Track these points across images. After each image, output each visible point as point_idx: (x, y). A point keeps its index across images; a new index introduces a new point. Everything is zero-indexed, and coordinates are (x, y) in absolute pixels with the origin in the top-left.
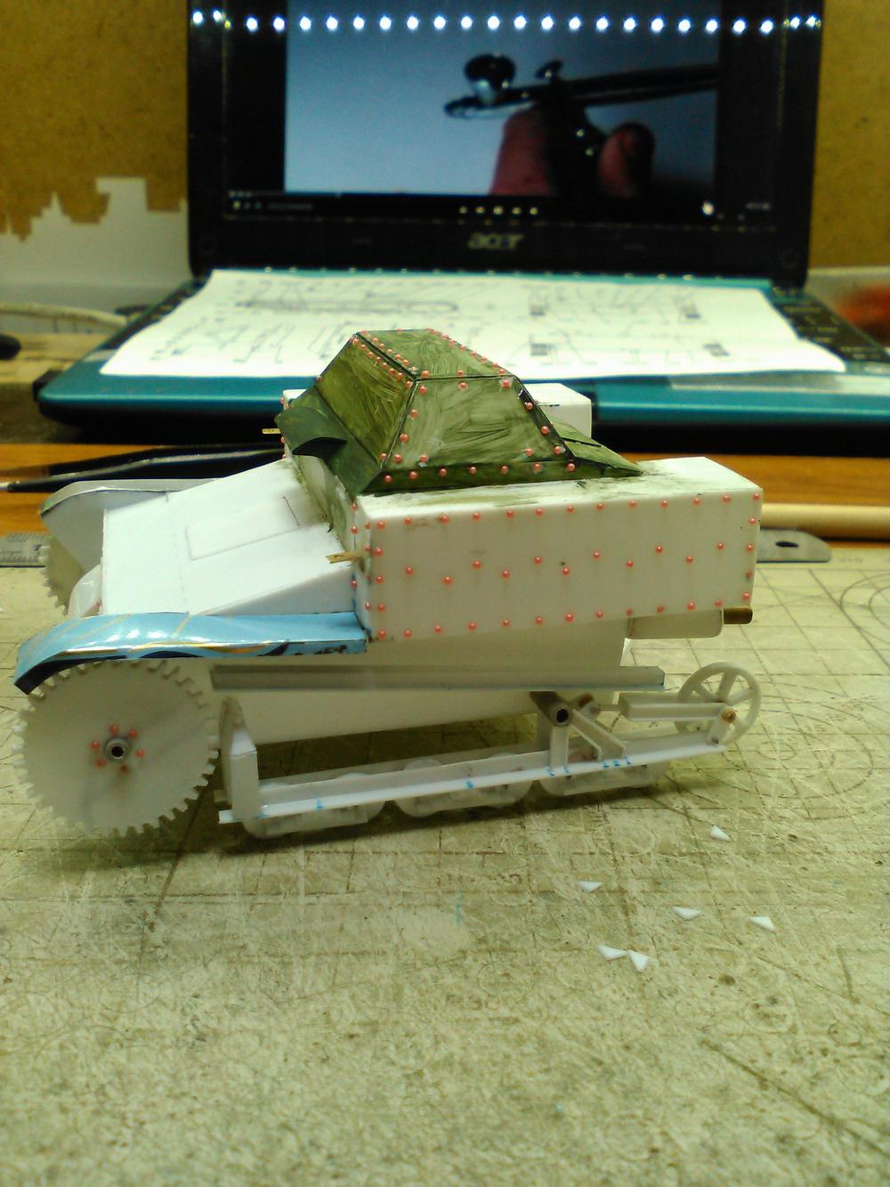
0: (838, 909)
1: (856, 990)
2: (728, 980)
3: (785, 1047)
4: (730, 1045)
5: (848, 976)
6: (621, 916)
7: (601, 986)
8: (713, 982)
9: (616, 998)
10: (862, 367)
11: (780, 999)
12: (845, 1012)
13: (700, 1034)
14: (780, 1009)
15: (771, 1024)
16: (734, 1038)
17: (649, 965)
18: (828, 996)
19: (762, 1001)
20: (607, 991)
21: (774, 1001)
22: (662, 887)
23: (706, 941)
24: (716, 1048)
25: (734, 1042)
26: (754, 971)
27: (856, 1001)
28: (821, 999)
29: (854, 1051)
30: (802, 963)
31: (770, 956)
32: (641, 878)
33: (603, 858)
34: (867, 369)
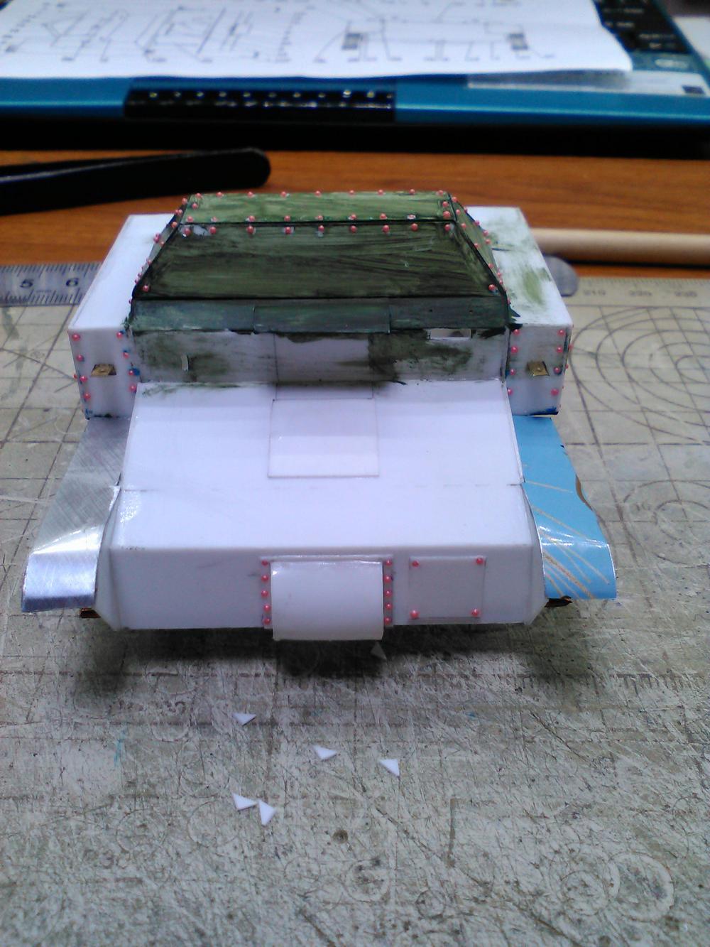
0: (465, 749)
1: (456, 850)
2: (342, 835)
3: (372, 918)
4: (324, 916)
5: (452, 834)
6: (264, 753)
7: (225, 842)
8: (328, 838)
9: (234, 855)
10: (654, 59)
11: (383, 860)
12: (438, 877)
13: (300, 902)
14: (380, 873)
15: (366, 892)
16: (330, 907)
17: (275, 816)
18: (428, 858)
19: (366, 863)
20: (229, 847)
21: (377, 862)
22: (311, 719)
23: (334, 787)
24: (309, 919)
25: (328, 912)
26: (369, 826)
27: (452, 864)
28: (421, 861)
29: (434, 925)
30: (416, 817)
31: (388, 807)
32: (295, 707)
33: (266, 681)
34: (659, 62)
